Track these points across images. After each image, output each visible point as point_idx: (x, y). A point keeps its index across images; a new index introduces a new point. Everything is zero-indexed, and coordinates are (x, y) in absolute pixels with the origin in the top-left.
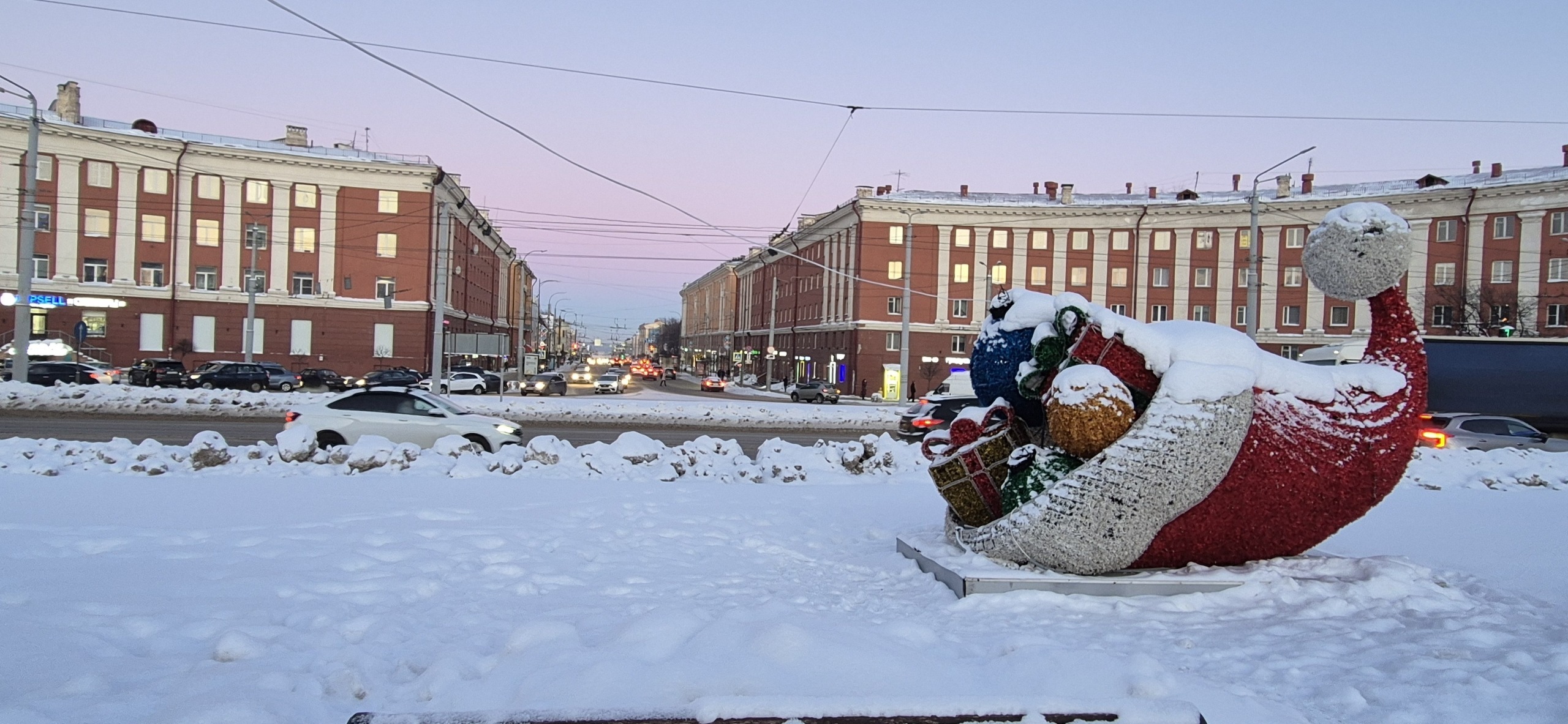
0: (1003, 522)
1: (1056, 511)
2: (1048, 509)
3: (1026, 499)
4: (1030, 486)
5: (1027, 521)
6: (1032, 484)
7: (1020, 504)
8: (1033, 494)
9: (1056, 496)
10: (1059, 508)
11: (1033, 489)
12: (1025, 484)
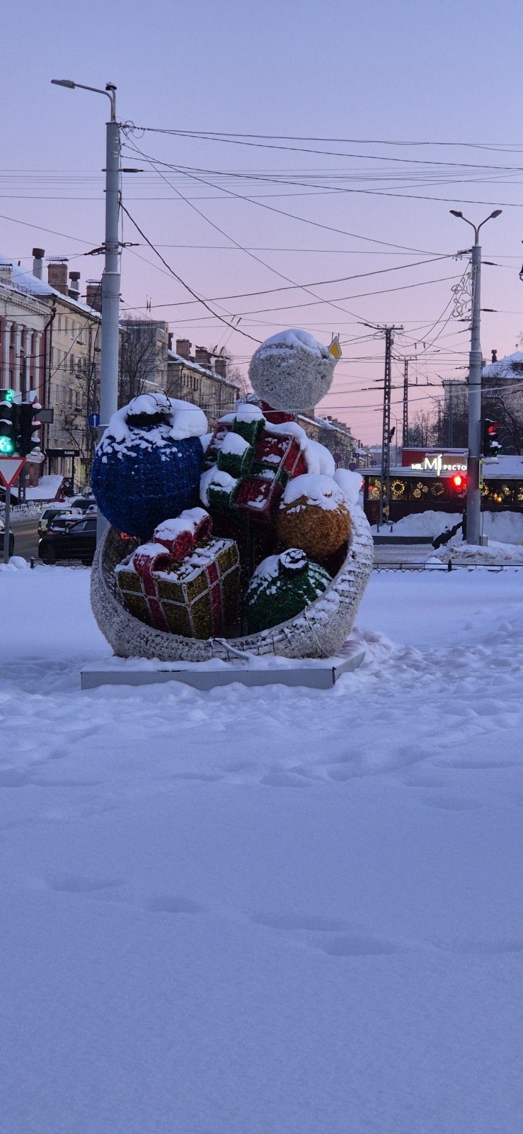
0: (299, 621)
1: (346, 603)
2: (340, 602)
3: (314, 598)
4: (314, 586)
5: (326, 615)
6: (314, 583)
7: (309, 602)
8: (319, 592)
9: (343, 591)
10: (347, 600)
11: (316, 588)
12: (308, 584)
